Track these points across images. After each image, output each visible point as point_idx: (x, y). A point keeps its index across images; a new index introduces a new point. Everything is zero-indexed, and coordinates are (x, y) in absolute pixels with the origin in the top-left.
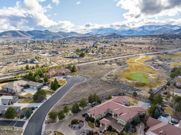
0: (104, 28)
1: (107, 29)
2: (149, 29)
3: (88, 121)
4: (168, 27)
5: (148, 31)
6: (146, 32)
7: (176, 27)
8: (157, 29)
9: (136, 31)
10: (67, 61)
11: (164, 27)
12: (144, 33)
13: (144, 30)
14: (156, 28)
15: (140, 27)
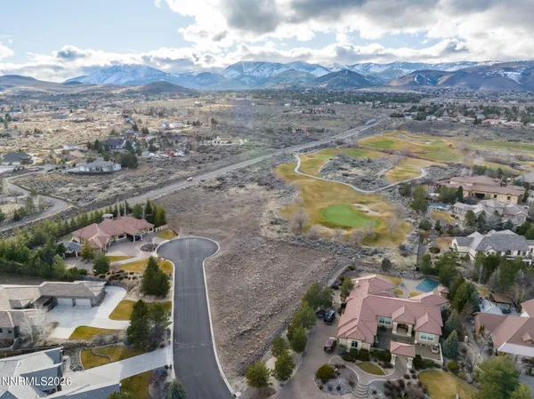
0: (126, 66)
1: (134, 70)
2: (255, 74)
3: (354, 362)
4: (300, 70)
5: (254, 78)
6: (249, 81)
7: (318, 69)
8: (276, 72)
9: (221, 76)
10: (92, 186)
11: (293, 70)
12: (244, 83)
13: (243, 76)
14: (272, 70)
15: (230, 67)
